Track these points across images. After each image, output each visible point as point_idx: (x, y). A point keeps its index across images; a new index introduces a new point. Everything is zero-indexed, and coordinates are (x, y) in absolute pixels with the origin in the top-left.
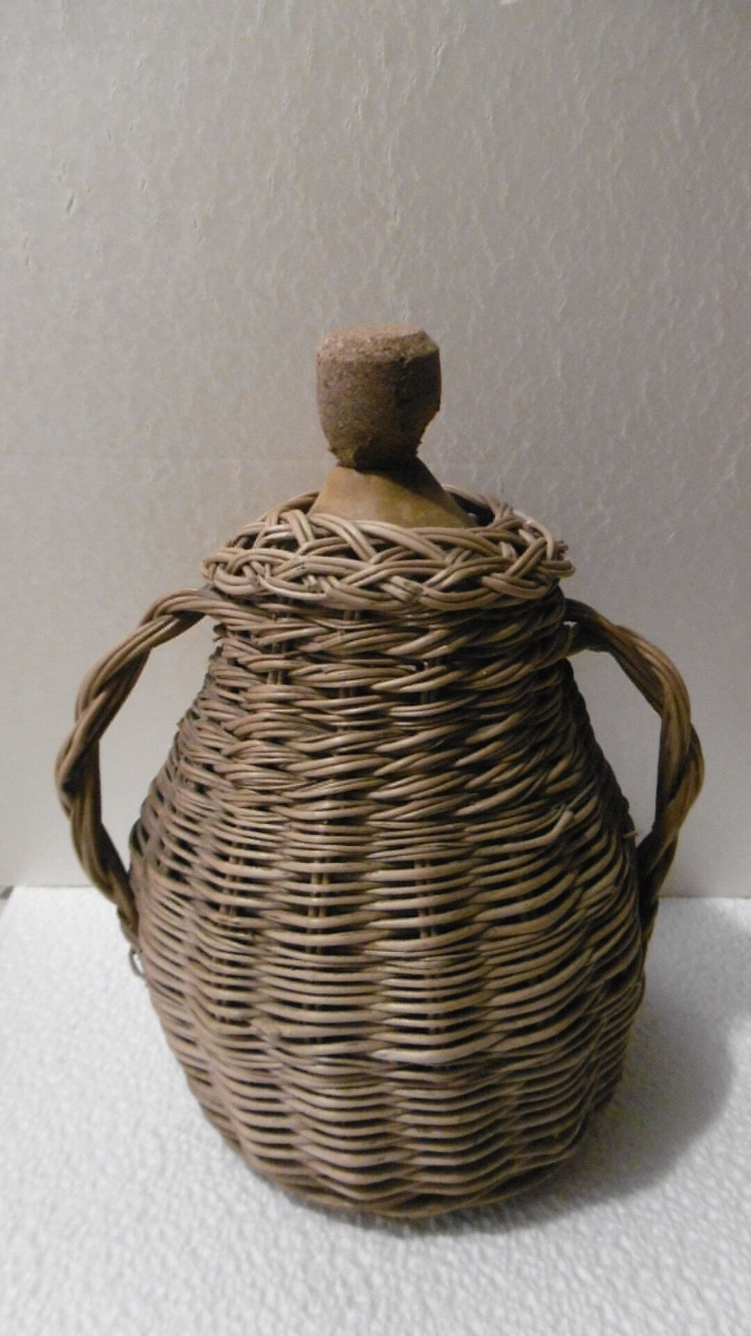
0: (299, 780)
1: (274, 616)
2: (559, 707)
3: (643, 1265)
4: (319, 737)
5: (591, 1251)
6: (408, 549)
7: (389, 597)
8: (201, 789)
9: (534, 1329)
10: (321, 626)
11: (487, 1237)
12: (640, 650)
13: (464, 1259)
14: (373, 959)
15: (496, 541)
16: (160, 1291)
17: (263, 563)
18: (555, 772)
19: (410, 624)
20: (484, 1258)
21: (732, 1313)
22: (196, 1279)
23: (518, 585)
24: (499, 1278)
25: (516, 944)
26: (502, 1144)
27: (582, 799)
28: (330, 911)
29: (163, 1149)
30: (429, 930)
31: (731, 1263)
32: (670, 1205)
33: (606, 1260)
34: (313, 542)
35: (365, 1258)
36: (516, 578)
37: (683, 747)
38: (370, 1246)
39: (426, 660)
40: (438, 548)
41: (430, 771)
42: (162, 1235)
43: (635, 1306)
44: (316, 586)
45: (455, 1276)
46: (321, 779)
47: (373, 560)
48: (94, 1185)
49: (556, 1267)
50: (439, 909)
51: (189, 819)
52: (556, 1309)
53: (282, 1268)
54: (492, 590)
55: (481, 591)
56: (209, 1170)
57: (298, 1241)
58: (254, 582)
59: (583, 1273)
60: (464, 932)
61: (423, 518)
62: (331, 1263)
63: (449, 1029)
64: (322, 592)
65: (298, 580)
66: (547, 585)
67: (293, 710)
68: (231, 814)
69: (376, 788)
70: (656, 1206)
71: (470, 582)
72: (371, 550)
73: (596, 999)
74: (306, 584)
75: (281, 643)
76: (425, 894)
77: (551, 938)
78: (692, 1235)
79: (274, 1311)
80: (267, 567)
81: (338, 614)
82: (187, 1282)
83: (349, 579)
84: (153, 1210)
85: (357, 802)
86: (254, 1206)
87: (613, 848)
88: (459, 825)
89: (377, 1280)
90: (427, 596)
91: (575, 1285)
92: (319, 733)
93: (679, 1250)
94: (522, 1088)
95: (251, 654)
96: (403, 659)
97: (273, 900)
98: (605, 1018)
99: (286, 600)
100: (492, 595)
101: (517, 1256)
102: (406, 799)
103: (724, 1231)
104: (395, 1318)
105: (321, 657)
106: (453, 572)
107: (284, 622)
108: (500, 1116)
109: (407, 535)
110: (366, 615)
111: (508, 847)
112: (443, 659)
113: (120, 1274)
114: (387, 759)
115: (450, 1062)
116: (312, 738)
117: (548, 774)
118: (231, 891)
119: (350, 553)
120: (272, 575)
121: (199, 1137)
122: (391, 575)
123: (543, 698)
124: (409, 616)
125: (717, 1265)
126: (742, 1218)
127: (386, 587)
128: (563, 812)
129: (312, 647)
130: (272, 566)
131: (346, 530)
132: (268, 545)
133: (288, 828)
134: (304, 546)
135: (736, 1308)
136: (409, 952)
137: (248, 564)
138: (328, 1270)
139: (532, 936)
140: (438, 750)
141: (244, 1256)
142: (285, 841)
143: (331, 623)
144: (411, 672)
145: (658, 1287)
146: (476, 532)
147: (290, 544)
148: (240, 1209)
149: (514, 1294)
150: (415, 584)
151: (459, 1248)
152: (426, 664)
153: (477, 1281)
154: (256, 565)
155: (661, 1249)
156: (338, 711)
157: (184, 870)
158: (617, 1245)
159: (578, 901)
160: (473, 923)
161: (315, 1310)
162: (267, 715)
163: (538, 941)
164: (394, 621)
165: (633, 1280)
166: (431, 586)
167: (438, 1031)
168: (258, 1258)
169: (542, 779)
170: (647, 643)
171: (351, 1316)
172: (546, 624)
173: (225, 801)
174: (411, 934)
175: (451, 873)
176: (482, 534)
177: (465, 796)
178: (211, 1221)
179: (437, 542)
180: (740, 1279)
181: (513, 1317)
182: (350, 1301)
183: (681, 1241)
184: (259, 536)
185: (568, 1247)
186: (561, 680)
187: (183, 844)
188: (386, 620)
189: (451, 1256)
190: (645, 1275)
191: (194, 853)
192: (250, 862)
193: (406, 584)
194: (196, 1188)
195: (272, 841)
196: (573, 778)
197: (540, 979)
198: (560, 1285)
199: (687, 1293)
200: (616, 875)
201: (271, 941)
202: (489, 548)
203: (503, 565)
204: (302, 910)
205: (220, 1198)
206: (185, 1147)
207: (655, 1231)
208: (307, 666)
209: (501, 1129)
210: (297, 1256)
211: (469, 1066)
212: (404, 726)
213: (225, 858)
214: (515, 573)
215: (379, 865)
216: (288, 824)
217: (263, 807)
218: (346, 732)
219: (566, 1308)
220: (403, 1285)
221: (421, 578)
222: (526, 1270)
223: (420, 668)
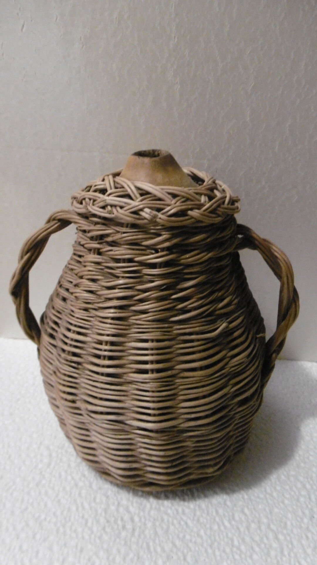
0: (102, 299)
1: (94, 224)
2: (228, 274)
3: (253, 521)
4: (111, 280)
5: (231, 514)
6: (155, 196)
7: (143, 218)
8: (64, 299)
9: (202, 546)
10: (114, 229)
11: (186, 504)
12: (273, 251)
13: (175, 512)
14: (127, 381)
15: (201, 194)
16: (43, 517)
17: (90, 199)
18: (221, 305)
19: (152, 231)
20: (184, 513)
21: (290, 546)
22: (59, 513)
23: (208, 216)
24: (189, 522)
25: (193, 381)
26: (186, 465)
27: (235, 317)
28: (110, 358)
29: (50, 456)
30: (152, 371)
31: (292, 524)
32: (268, 496)
33: (237, 518)
34: (114, 190)
35: (132, 509)
36: (205, 213)
37: (289, 297)
38: (135, 504)
39: (159, 248)
40: (170, 196)
41: (160, 299)
42: (46, 493)
43: (248, 539)
44: (110, 211)
45: (170, 520)
46: (110, 299)
47: (138, 200)
48: (20, 469)
49: (215, 520)
50: (158, 362)
51: (59, 312)
52: (213, 538)
53: (96, 511)
54: (192, 218)
55: (187, 218)
56: (69, 466)
57: (104, 499)
58: (86, 207)
59: (226, 523)
60: (169, 373)
61: (167, 182)
62: (117, 510)
63: (159, 415)
64: (113, 214)
65: (103, 207)
66: (223, 217)
67: (100, 267)
68: (73, 311)
69: (133, 305)
70: (262, 496)
71: (182, 213)
72: (138, 195)
73: (232, 408)
74: (107, 210)
75: (97, 236)
76: (152, 355)
77: (212, 379)
78: (276, 510)
79: (91, 529)
80: (92, 201)
81: (121, 225)
82: (54, 514)
83: (125, 209)
84: (44, 482)
85: (124, 311)
86: (87, 483)
87: (249, 341)
88: (171, 325)
89: (136, 519)
90: (160, 218)
91: (222, 528)
92: (111, 278)
93: (269, 516)
94: (194, 443)
95: (86, 240)
96: (148, 247)
97: (87, 351)
98: (238, 416)
99: (100, 217)
100: (193, 220)
101: (198, 513)
102: (147, 311)
103: (290, 509)
104: (142, 536)
105: (113, 244)
106: (173, 208)
107: (98, 227)
108: (185, 454)
109: (156, 190)
110: (133, 226)
111: (193, 337)
112: (168, 249)
113: (26, 509)
114: (140, 293)
115: (160, 429)
116: (108, 280)
117: (218, 305)
118: (71, 345)
119: (129, 196)
120: (93, 205)
121: (66, 452)
122: (144, 208)
123: (219, 270)
124: (152, 227)
125: (286, 524)
126: (299, 504)
127: (141, 213)
128: (223, 323)
129: (109, 239)
130: (94, 201)
131: (128, 186)
132: (95, 191)
133: (95, 320)
134: (109, 191)
135: (292, 544)
136: (143, 379)
137: (84, 199)
138: (115, 513)
139: (201, 378)
140: (162, 290)
141: (80, 505)
142: (94, 326)
143: (118, 229)
144: (153, 254)
145: (259, 531)
146: (190, 190)
147: (103, 191)
148: (81, 484)
149: (195, 530)
150: (155, 213)
151: (173, 508)
152: (160, 250)
153: (180, 523)
154: (87, 200)
155: (262, 515)
156: (120, 269)
157: (54, 334)
158: (243, 512)
159: (227, 364)
160: (173, 369)
161: (108, 530)
162: (91, 269)
163: (204, 380)
164: (146, 229)
165: (248, 528)
166: (163, 214)
167: (154, 415)
168: (86, 505)
169: (213, 307)
170: (277, 247)
171: (123, 534)
172: (222, 235)
173: (72, 305)
174: (145, 372)
175: (165, 346)
176: (193, 191)
177: (175, 312)
178: (68, 488)
179: (169, 194)
180: (295, 531)
181: (193, 540)
182: (124, 527)
183: (271, 513)
184: (93, 186)
185: (221, 511)
186: (230, 261)
187: (56, 323)
188: (142, 228)
189: (169, 511)
190: (253, 526)
191: (59, 327)
192: (79, 333)
193: (150, 212)
194: (63, 474)
195: (88, 325)
196: (232, 307)
197: (204, 397)
198: (216, 527)
199: (271, 535)
200: (249, 352)
201: (85, 369)
202: (195, 197)
203: (199, 206)
204: (98, 357)
205: (73, 478)
206: (60, 456)
207: (260, 507)
208: (106, 248)
209: (185, 459)
210: (103, 506)
211: (169, 432)
212: (148, 278)
213: (69, 330)
214: (204, 211)
215: (133, 340)
216: (95, 318)
217: (86, 310)
218: (123, 279)
219: (217, 538)
220: (147, 522)
221: (159, 210)
222: (201, 520)
223: (157, 251)
